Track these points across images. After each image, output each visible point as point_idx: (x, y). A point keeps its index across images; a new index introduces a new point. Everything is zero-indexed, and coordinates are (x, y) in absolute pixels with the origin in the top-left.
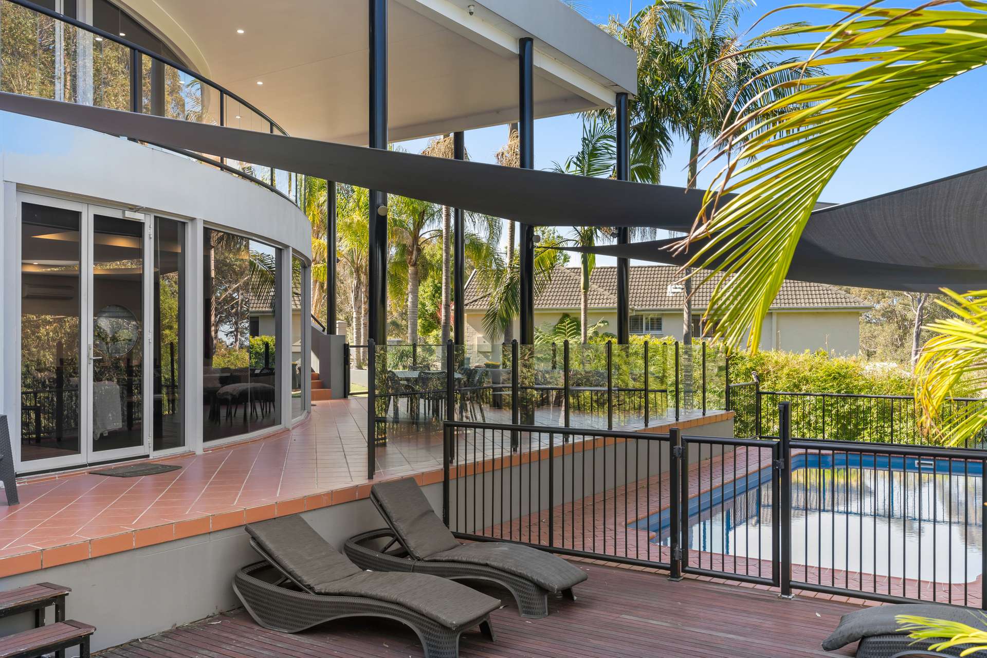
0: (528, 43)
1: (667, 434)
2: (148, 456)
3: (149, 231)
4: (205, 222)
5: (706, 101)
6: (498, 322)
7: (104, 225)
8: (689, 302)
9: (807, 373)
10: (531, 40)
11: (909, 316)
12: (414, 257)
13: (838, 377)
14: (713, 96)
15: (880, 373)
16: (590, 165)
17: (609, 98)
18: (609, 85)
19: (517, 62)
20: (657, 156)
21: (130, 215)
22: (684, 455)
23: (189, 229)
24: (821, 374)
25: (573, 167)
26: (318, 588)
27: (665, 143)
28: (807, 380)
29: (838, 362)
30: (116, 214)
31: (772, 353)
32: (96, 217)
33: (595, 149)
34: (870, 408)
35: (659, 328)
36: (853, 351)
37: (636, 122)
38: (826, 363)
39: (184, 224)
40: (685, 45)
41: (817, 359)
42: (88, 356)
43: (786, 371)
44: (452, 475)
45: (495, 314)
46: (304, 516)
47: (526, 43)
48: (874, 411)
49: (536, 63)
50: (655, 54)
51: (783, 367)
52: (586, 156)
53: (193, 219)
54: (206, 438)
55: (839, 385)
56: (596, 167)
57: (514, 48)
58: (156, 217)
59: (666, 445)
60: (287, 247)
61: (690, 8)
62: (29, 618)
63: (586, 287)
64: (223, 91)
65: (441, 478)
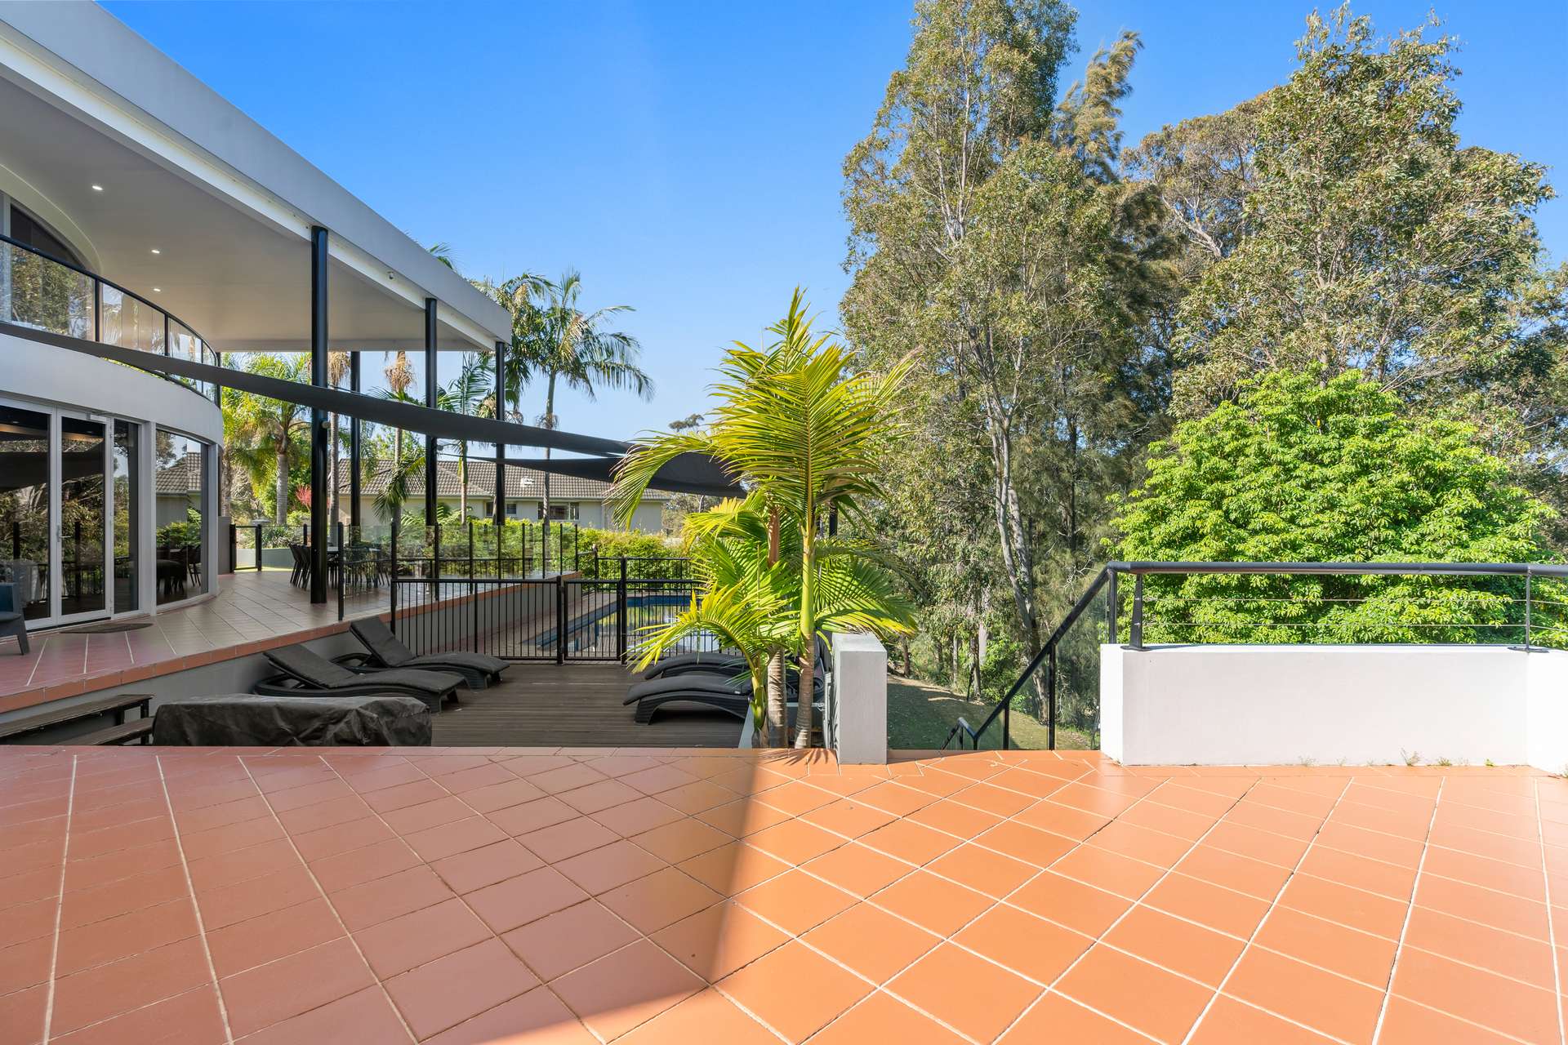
0: (433, 303)
1: (555, 580)
2: (109, 618)
3: (110, 432)
4: (157, 425)
5: (560, 353)
6: (387, 508)
7: (70, 426)
8: (548, 493)
9: (628, 546)
10: (435, 300)
11: (695, 505)
12: (283, 445)
13: (648, 547)
14: (565, 351)
15: (675, 545)
16: (469, 388)
17: (490, 345)
18: (490, 335)
19: (424, 315)
20: (518, 385)
21: (94, 418)
22: (565, 591)
23: (142, 431)
24: (637, 545)
25: (455, 388)
26: (331, 685)
27: (526, 377)
28: (627, 550)
29: (649, 537)
30: (82, 417)
31: (603, 531)
32: (63, 418)
33: (473, 375)
34: (668, 568)
35: (515, 513)
36: (657, 530)
37: (507, 359)
38: (640, 538)
39: (136, 426)
40: (545, 310)
41: (634, 536)
42: (57, 534)
43: (613, 544)
44: (398, 616)
45: (384, 501)
46: (303, 645)
47: (431, 302)
48: (671, 570)
49: (438, 317)
50: (524, 312)
51: (611, 542)
52: (466, 380)
53: (146, 422)
54: (159, 602)
55: (649, 553)
56: (473, 389)
57: (422, 305)
58: (116, 421)
59: (554, 586)
60: (214, 443)
61: (548, 284)
62: (112, 720)
63: (466, 481)
64: (167, 316)
65: (390, 619)
